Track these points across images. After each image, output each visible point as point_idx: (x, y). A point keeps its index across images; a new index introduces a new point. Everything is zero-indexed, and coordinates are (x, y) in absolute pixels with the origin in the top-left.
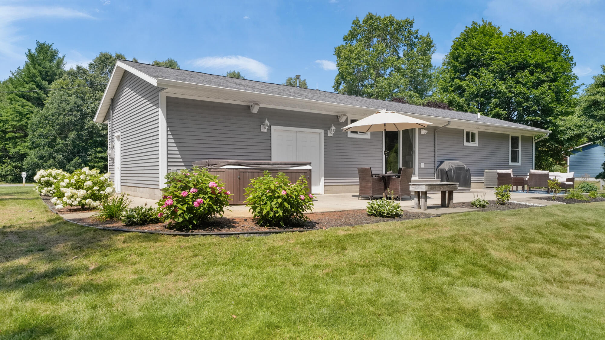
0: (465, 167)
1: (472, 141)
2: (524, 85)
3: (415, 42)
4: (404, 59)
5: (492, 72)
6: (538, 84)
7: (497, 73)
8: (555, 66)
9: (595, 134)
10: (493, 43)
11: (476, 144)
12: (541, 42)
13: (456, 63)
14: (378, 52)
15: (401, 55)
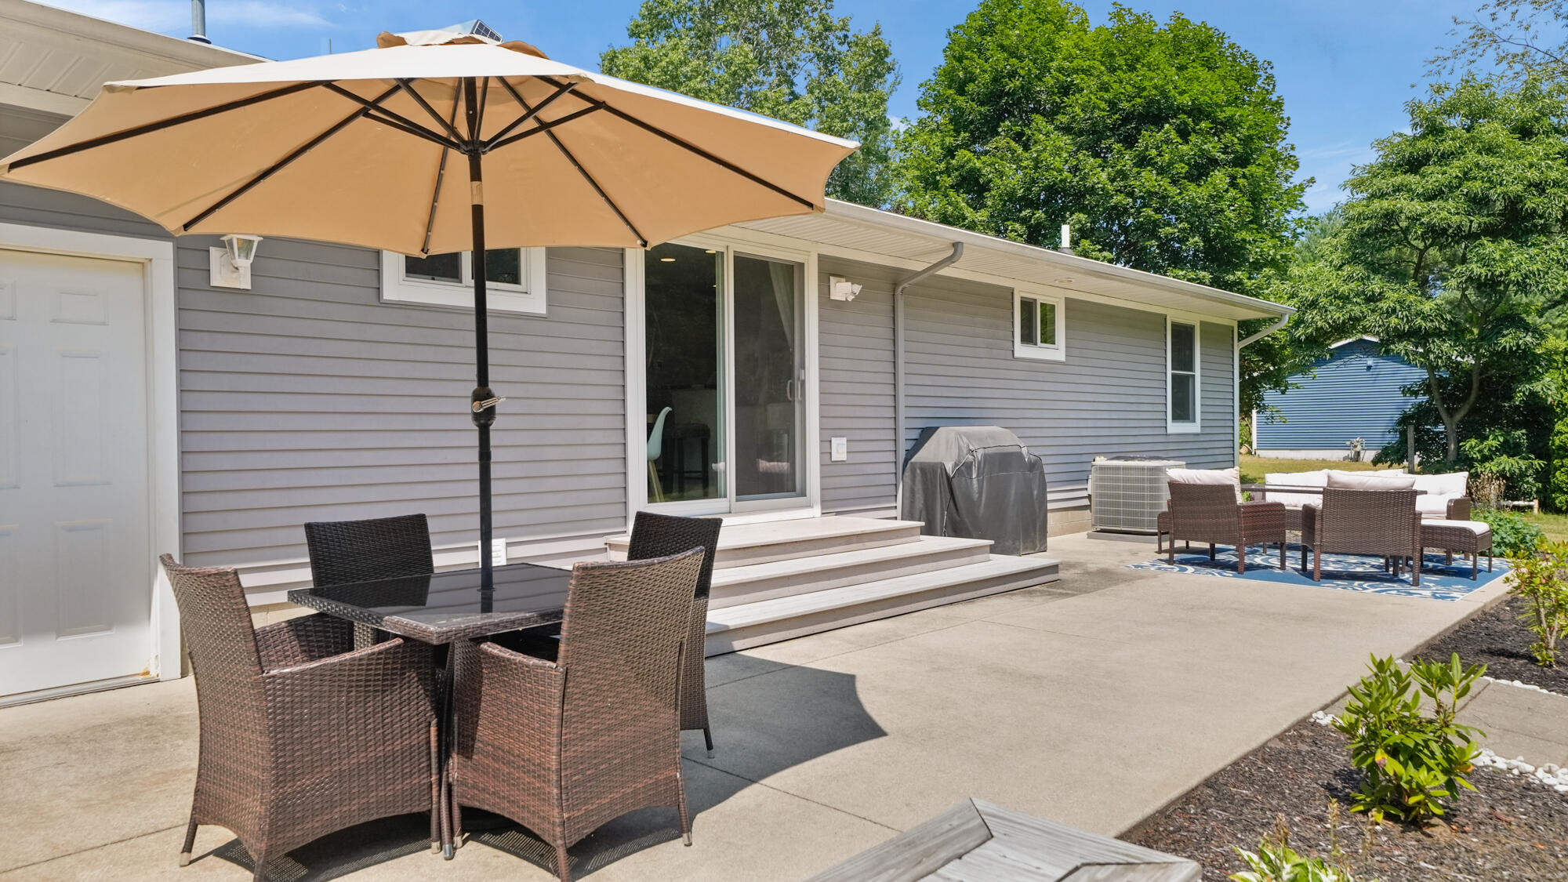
0: (1024, 451)
1: (1044, 341)
2: (1161, 171)
3: (840, 53)
4: (808, 99)
5: (1067, 130)
6: (1200, 170)
7: (1081, 133)
8: (1244, 113)
9: (1393, 321)
10: (1064, 43)
11: (1056, 352)
12: (1203, 46)
13: (961, 101)
14: (733, 68)
15: (800, 88)
